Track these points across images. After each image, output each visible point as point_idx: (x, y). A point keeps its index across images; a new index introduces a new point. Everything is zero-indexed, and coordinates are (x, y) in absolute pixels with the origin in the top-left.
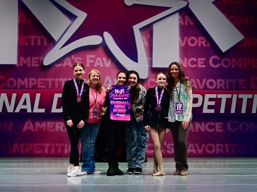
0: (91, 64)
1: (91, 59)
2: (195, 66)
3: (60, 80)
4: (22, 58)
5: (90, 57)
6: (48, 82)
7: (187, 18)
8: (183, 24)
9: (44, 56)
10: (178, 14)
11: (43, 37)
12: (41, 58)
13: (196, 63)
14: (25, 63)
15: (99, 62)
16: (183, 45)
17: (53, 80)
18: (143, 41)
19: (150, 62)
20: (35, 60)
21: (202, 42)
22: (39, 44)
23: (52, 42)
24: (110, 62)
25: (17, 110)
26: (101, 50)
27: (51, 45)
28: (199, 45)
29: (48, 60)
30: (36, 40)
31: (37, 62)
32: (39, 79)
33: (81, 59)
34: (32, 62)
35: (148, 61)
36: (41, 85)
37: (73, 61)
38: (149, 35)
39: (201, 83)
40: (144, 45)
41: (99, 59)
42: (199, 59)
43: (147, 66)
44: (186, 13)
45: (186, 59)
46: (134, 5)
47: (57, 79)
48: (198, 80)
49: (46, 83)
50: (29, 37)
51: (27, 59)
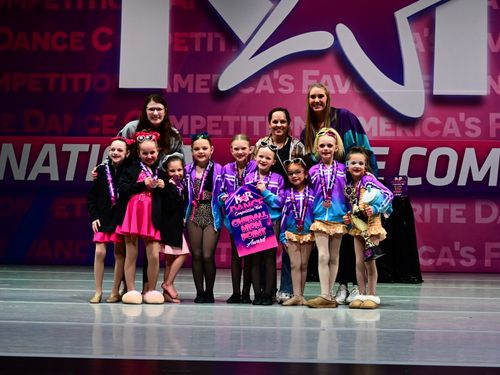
1: (311, 78)
3: (251, 118)
4: (177, 76)
5: (308, 73)
6: (227, 122)
8: (496, 7)
11: (217, 35)
14: (183, 86)
16: (496, 50)
17: (237, 118)
18: (415, 42)
19: (428, 84)
20: (203, 80)
22: (210, 48)
23: (234, 45)
24: (348, 84)
26: (330, 60)
27: (234, 50)
29: (228, 80)
30: (204, 42)
31: (205, 83)
32: (210, 118)
33: (291, 78)
34: (197, 84)
35: (425, 81)
36: (214, 128)
37: (276, 84)
38: (426, 31)
40: (417, 50)
41: (326, 78)
43: (423, 91)
47: (244, 118)
49: (223, 125)
50: (192, 36)
51: (187, 79)
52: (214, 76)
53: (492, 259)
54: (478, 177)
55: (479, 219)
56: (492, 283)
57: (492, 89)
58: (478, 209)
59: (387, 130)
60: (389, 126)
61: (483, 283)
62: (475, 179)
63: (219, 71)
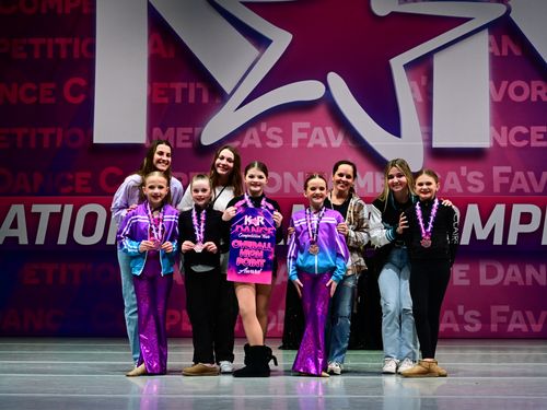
0: (300, 141)
1: (301, 130)
2: (524, 143)
4: (157, 130)
5: (298, 126)
7: (505, 40)
8: (497, 54)
9: (203, 126)
10: (486, 32)
11: (199, 85)
12: (196, 129)
13: (527, 137)
15: (317, 137)
16: (499, 98)
18: (413, 91)
19: (426, 137)
20: (184, 134)
21: (540, 92)
22: (192, 99)
23: (218, 96)
24: (341, 137)
26: (322, 111)
27: (217, 101)
28: (534, 99)
30: (185, 92)
31: (187, 138)
33: (279, 130)
34: (178, 138)
35: (423, 134)
37: (263, 138)
38: (424, 80)
39: (538, 179)
40: (415, 99)
41: (317, 130)
42: (532, 128)
43: (420, 145)
44: (503, 29)
45: (504, 129)
46: (393, 15)
48: (531, 174)
50: (172, 86)
51: (167, 132)
53: (499, 323)
54: (482, 235)
55: (484, 281)
57: (495, 141)
58: (483, 270)
61: (489, 349)
62: (478, 238)
63: (203, 124)
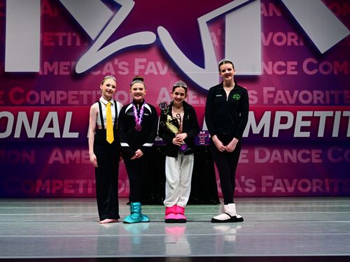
0: (140, 70)
1: (140, 64)
2: (283, 72)
3: (99, 93)
4: (46, 64)
5: (139, 61)
6: (82, 95)
7: (271, 6)
8: (266, 15)
9: (77, 61)
10: (259, 1)
11: (74, 34)
13: (285, 68)
14: (51, 70)
15: (151, 68)
16: (267, 44)
17: (89, 93)
18: (212, 39)
20: (65, 66)
21: (292, 40)
22: (69, 43)
23: (87, 41)
24: (166, 68)
25: (41, 135)
26: (154, 51)
27: (86, 45)
28: (289, 44)
29: (82, 65)
30: (65, 39)
31: (67, 68)
32: (70, 93)
33: (127, 64)
34: (61, 69)
36: (73, 100)
37: (116, 68)
38: (219, 31)
39: (292, 96)
40: (214, 44)
41: (151, 64)
42: (288, 63)
43: (218, 73)
45: (270, 63)
47: (94, 92)
48: (287, 92)
49: (79, 97)
50: (56, 35)
51: (53, 65)
52: (73, 63)
53: (267, 187)
54: (256, 131)
55: (257, 160)
56: (267, 203)
57: (264, 71)
58: (257, 153)
59: (193, 99)
60: (195, 97)
61: (261, 203)
62: (254, 133)
63: (77, 59)
